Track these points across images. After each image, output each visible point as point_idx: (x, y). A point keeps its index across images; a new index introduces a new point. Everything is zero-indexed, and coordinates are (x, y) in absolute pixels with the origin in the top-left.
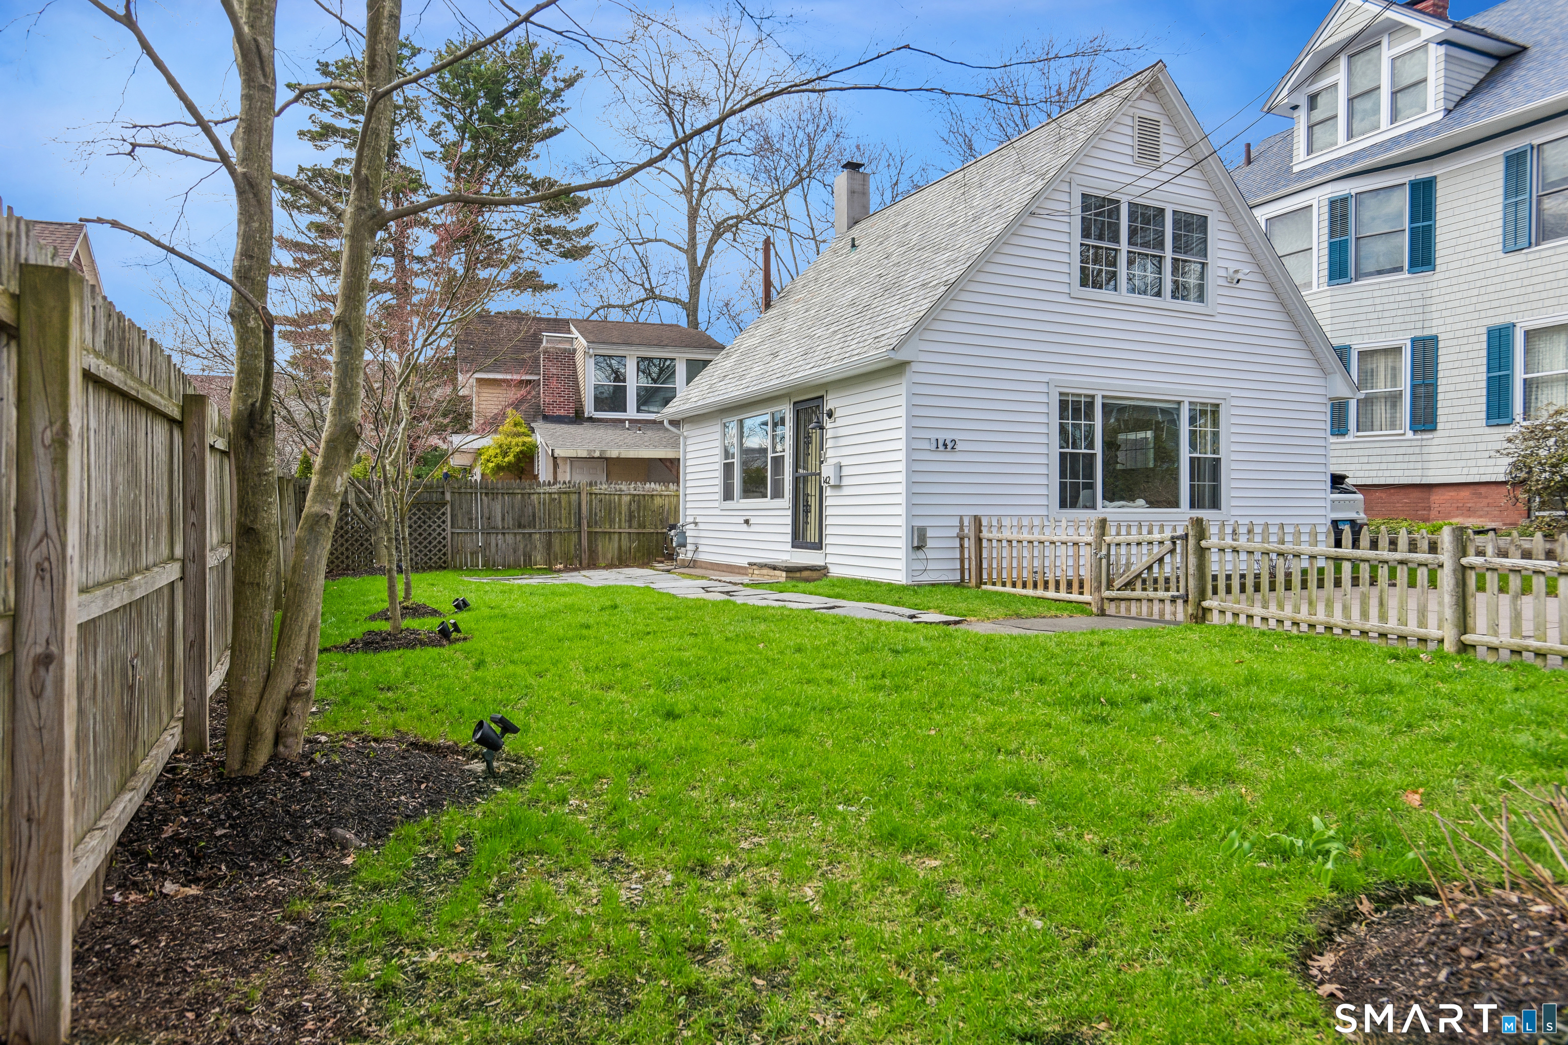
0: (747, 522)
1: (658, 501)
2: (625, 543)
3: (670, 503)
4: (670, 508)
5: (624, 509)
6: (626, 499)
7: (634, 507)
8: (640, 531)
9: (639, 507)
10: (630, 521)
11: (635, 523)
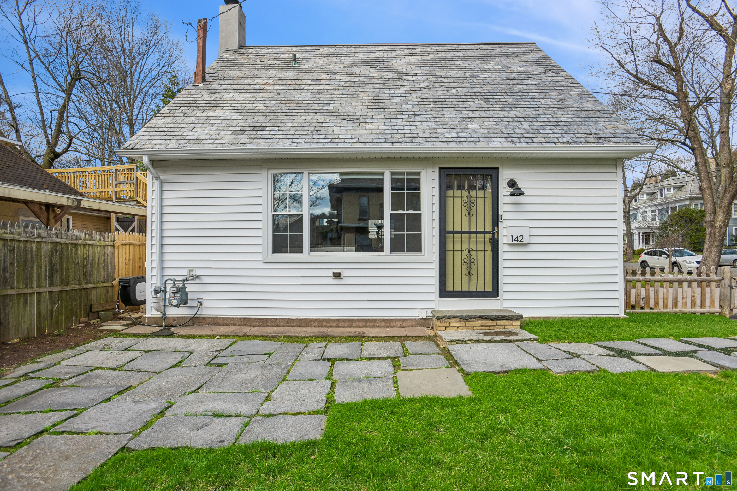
0: (337, 275)
1: (82, 251)
2: (45, 306)
3: (94, 253)
4: (94, 259)
5: (45, 262)
6: (46, 248)
7: (56, 258)
8: (65, 288)
9: (61, 258)
10: (51, 276)
11: (57, 279)
